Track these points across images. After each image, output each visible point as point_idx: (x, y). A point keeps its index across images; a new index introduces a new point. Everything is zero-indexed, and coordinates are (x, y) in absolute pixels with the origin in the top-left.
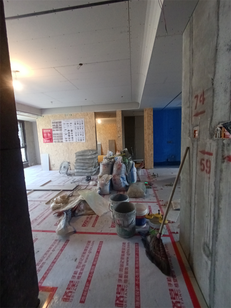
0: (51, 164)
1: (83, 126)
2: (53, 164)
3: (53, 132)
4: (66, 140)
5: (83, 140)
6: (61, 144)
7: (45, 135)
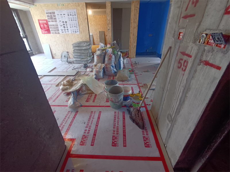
0: (53, 53)
1: (76, 18)
2: (55, 54)
3: (49, 23)
4: (62, 31)
5: (78, 32)
6: (58, 35)
7: (42, 26)
